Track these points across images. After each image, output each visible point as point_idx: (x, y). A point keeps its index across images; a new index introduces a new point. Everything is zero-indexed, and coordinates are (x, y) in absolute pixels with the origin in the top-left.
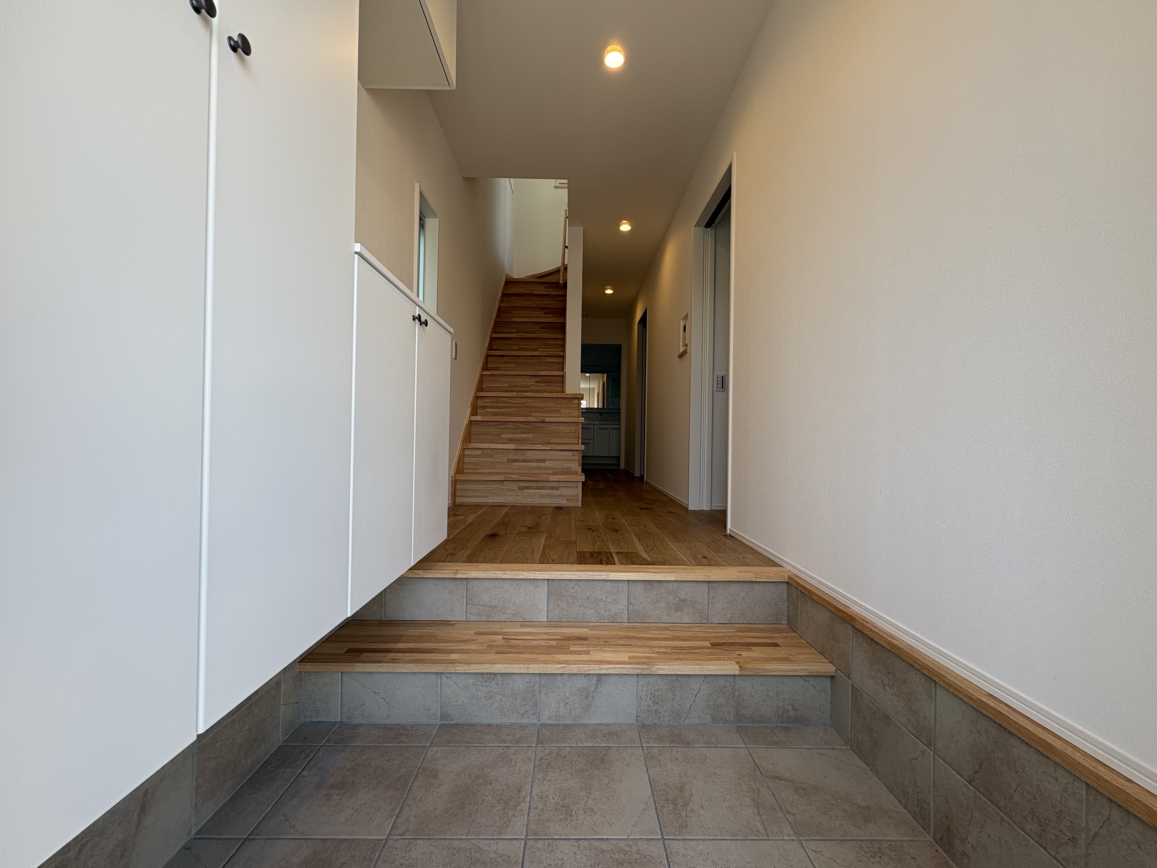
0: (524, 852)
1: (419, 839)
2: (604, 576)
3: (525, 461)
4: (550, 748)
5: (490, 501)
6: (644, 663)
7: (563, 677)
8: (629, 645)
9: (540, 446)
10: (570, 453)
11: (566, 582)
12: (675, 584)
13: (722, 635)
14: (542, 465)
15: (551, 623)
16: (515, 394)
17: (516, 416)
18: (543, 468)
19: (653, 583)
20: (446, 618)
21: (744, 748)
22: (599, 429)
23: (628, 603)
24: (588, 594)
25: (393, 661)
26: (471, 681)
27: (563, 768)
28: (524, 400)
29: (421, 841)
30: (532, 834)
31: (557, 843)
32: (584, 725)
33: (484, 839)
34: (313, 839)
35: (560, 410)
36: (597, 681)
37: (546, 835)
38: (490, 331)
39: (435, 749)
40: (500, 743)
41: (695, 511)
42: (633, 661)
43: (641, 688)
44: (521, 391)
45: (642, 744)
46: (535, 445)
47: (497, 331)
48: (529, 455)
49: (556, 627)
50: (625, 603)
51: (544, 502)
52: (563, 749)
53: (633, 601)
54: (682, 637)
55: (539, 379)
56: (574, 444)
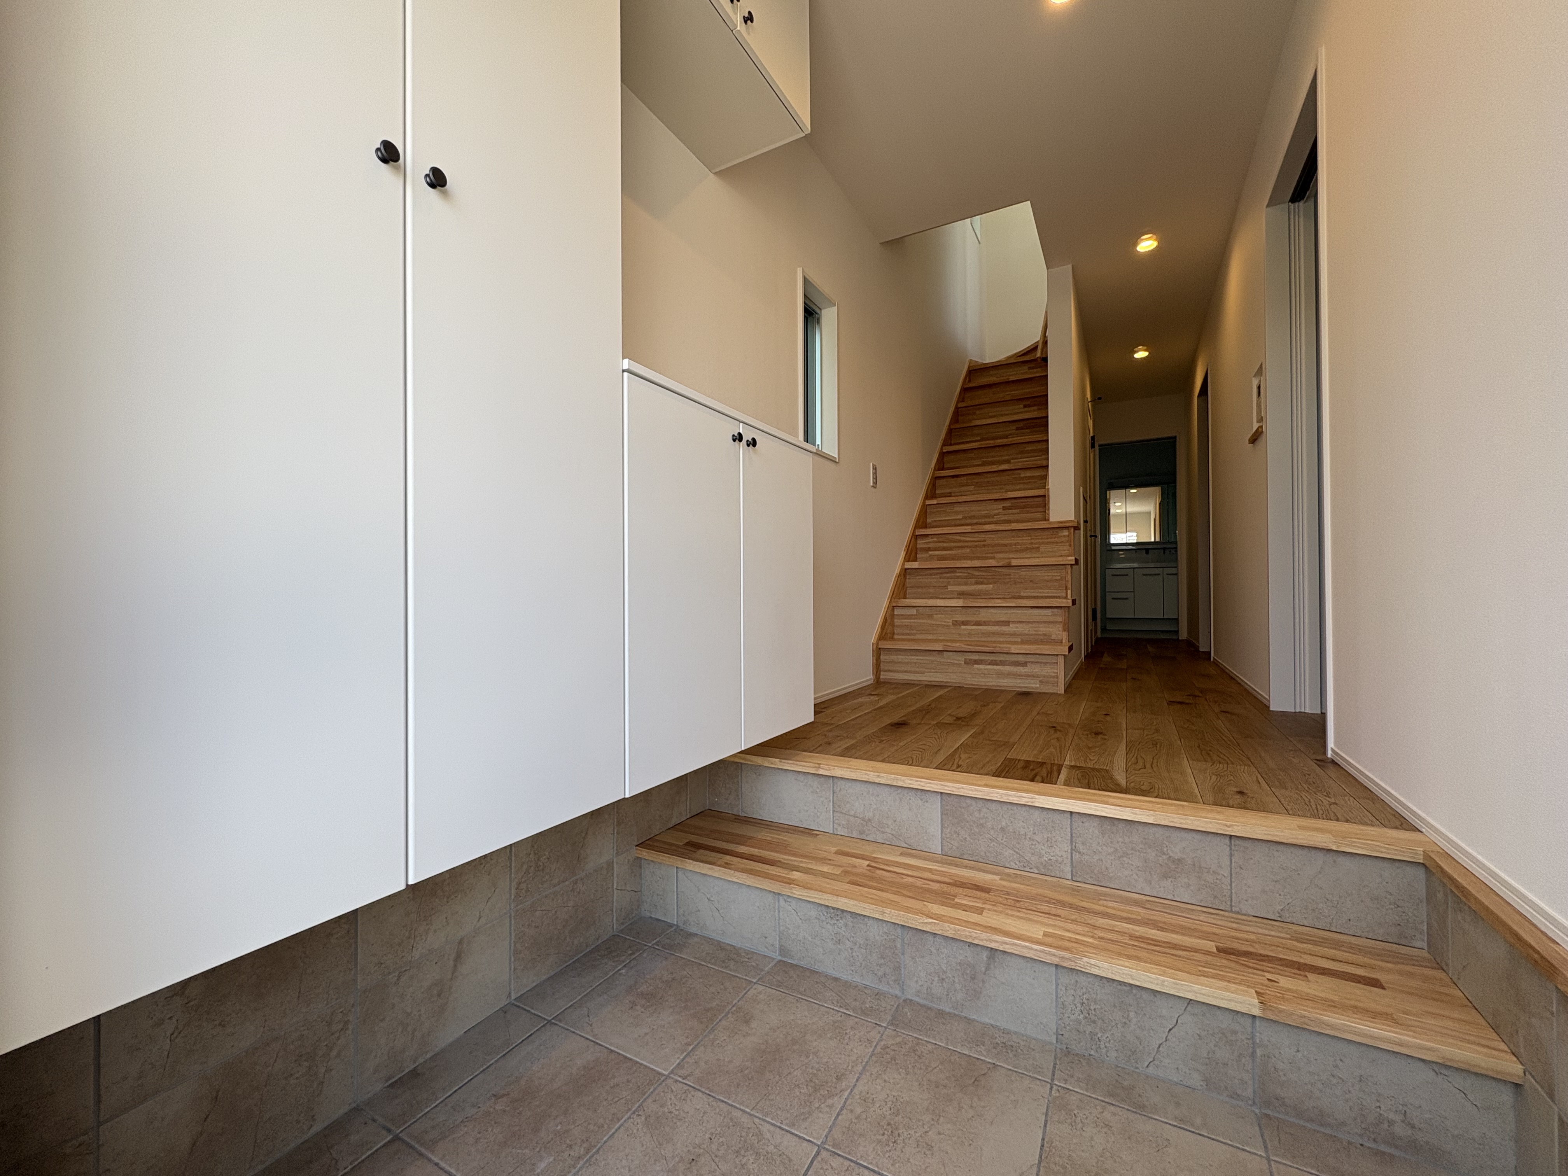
0: (812, 1162)
1: (699, 1090)
2: (1027, 800)
3: (978, 623)
4: (904, 1036)
5: (924, 679)
6: (1066, 949)
7: (937, 939)
8: (1054, 915)
9: (999, 601)
10: (1048, 612)
11: (968, 801)
12: (1160, 831)
13: (1253, 937)
14: (1005, 629)
15: (947, 858)
16: (968, 529)
17: (971, 559)
18: (1007, 634)
19: (1116, 822)
20: (810, 825)
21: (1261, 1156)
22: (1144, 575)
23: (1072, 849)
24: (1003, 824)
25: (727, 865)
26: (813, 913)
27: (911, 1071)
28: (983, 536)
29: (700, 1094)
30: (831, 1144)
31: (861, 1170)
32: (969, 1021)
33: (769, 1122)
34: (602, 1046)
35: (1038, 548)
36: (989, 958)
37: (849, 1154)
38: (940, 444)
39: (761, 988)
40: (841, 1007)
41: (1284, 714)
42: (1049, 940)
43: (1063, 989)
44: (976, 524)
45: (1053, 1080)
46: (993, 601)
47: (953, 442)
48: (984, 615)
49: (950, 864)
50: (1067, 847)
51: (1005, 684)
52: (923, 1045)
53: (1080, 847)
54: (1164, 923)
55: (1007, 504)
56: (1059, 597)
